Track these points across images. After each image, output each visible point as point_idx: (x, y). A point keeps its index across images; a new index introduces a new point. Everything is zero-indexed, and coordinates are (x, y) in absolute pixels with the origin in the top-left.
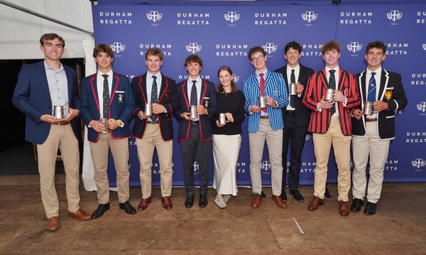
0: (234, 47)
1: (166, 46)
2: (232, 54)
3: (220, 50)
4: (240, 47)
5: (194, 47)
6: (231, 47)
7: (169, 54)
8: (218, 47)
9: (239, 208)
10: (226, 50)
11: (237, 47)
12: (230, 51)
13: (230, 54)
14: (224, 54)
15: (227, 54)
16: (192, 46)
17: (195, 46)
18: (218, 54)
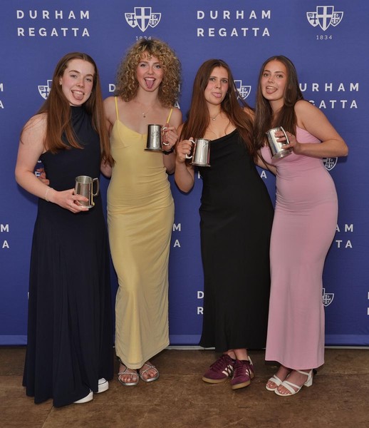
0: (240, 15)
1: (78, 15)
2: (234, 32)
3: (206, 23)
4: (253, 15)
5: (143, 17)
6: (233, 15)
7: (86, 32)
8: (200, 15)
9: (250, 403)
10: (219, 23)
11: (247, 15)
12: (229, 25)
13: (229, 32)
14: (216, 32)
15: (223, 33)
16: (139, 13)
17: (147, 13)
18: (200, 32)
